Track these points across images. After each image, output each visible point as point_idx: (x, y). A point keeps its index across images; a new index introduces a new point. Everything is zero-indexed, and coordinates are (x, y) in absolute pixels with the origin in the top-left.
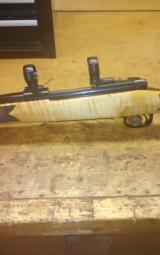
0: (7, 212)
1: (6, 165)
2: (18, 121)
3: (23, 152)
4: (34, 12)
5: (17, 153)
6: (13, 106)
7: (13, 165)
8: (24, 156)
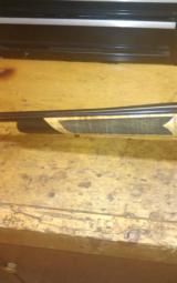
0: (162, 234)
1: (149, 181)
2: (170, 133)
3: (165, 169)
4: (174, 13)
5: (159, 170)
6: (170, 118)
7: (157, 183)
8: (167, 174)
